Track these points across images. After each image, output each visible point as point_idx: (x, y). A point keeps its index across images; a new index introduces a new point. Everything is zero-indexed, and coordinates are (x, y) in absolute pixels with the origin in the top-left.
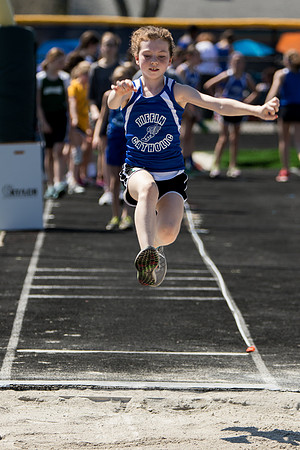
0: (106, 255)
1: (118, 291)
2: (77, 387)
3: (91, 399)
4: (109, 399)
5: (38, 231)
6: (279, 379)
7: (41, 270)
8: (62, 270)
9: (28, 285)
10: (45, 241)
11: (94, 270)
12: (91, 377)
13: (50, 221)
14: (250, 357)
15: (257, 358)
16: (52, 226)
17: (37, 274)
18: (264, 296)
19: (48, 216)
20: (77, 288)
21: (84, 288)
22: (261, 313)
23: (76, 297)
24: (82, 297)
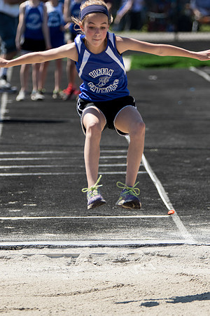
1: (63, 168)
2: (37, 247)
3: (48, 256)
8: (18, 153)
13: (6, 114)
14: (171, 218)
15: (176, 219)
16: (8, 118)
19: (3, 111)
20: (31, 167)
21: (37, 166)
22: (177, 183)
23: (31, 174)
24: (35, 174)
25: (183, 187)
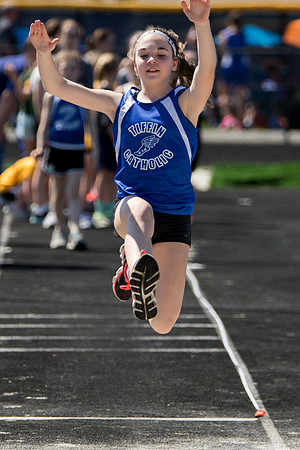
0: (77, 298)
1: (92, 341)
8: (22, 316)
11: (63, 316)
13: (6, 256)
14: (259, 423)
15: (268, 425)
16: (9, 261)
18: (275, 346)
19: (3, 250)
20: (42, 338)
21: (51, 338)
22: (272, 368)
23: (41, 350)
24: (48, 350)
25: (282, 375)
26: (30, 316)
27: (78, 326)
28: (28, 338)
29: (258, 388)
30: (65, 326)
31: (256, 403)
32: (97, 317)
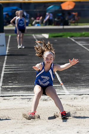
0: (23, 61)
1: (27, 70)
2: (18, 96)
3: (21, 98)
4: (26, 99)
5: (5, 55)
6: (69, 91)
7: (7, 65)
8: (12, 65)
9: (3, 70)
10: (7, 58)
11: (20, 65)
12: (21, 93)
13: (8, 53)
14: (61, 86)
15: (63, 86)
17: (6, 66)
19: (7, 52)
20: (16, 70)
21: (18, 69)
22: (63, 74)
23: (16, 72)
24: (17, 72)
25: (66, 76)
26: (13, 65)
27: (23, 67)
28: (13, 70)
29: (61, 79)
30: (21, 67)
31: (61, 82)
32: (27, 65)
